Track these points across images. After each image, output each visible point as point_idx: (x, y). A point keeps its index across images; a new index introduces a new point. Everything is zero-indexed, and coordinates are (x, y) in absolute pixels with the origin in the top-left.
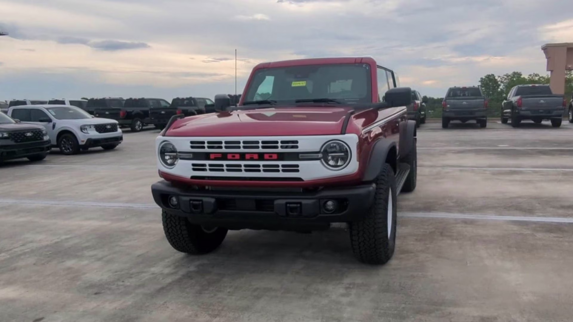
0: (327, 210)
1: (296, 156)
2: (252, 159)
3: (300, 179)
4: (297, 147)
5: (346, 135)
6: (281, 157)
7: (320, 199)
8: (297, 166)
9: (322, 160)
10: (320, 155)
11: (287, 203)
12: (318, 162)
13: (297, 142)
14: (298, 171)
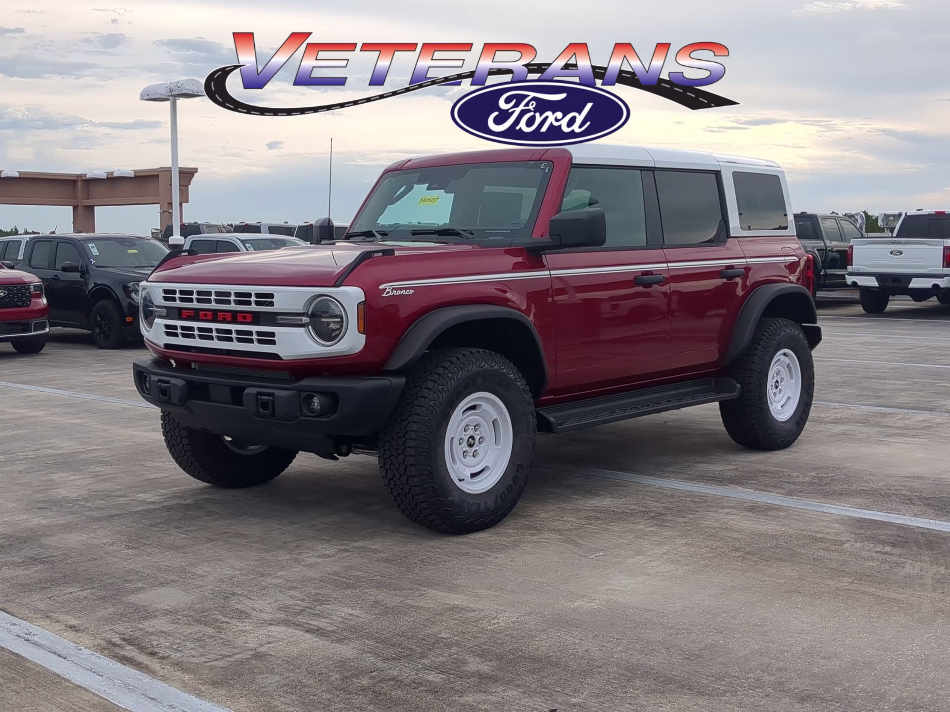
0: (312, 411)
1: (273, 319)
2: (223, 321)
3: (275, 356)
4: (271, 304)
5: (342, 288)
6: (256, 318)
7: (299, 390)
8: (272, 334)
9: (310, 327)
10: (305, 320)
11: (259, 394)
12: (302, 330)
13: (271, 296)
14: (273, 343)
